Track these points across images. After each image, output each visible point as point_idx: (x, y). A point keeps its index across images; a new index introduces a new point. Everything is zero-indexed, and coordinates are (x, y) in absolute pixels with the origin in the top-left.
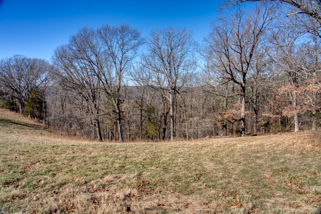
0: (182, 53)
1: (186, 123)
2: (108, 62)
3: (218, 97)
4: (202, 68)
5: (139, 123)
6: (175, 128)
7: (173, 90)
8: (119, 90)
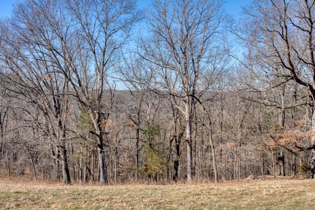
0: (205, 34)
1: (213, 152)
2: (83, 50)
3: (269, 109)
4: (239, 59)
5: (134, 153)
6: (193, 161)
7: (190, 97)
8: (100, 97)
